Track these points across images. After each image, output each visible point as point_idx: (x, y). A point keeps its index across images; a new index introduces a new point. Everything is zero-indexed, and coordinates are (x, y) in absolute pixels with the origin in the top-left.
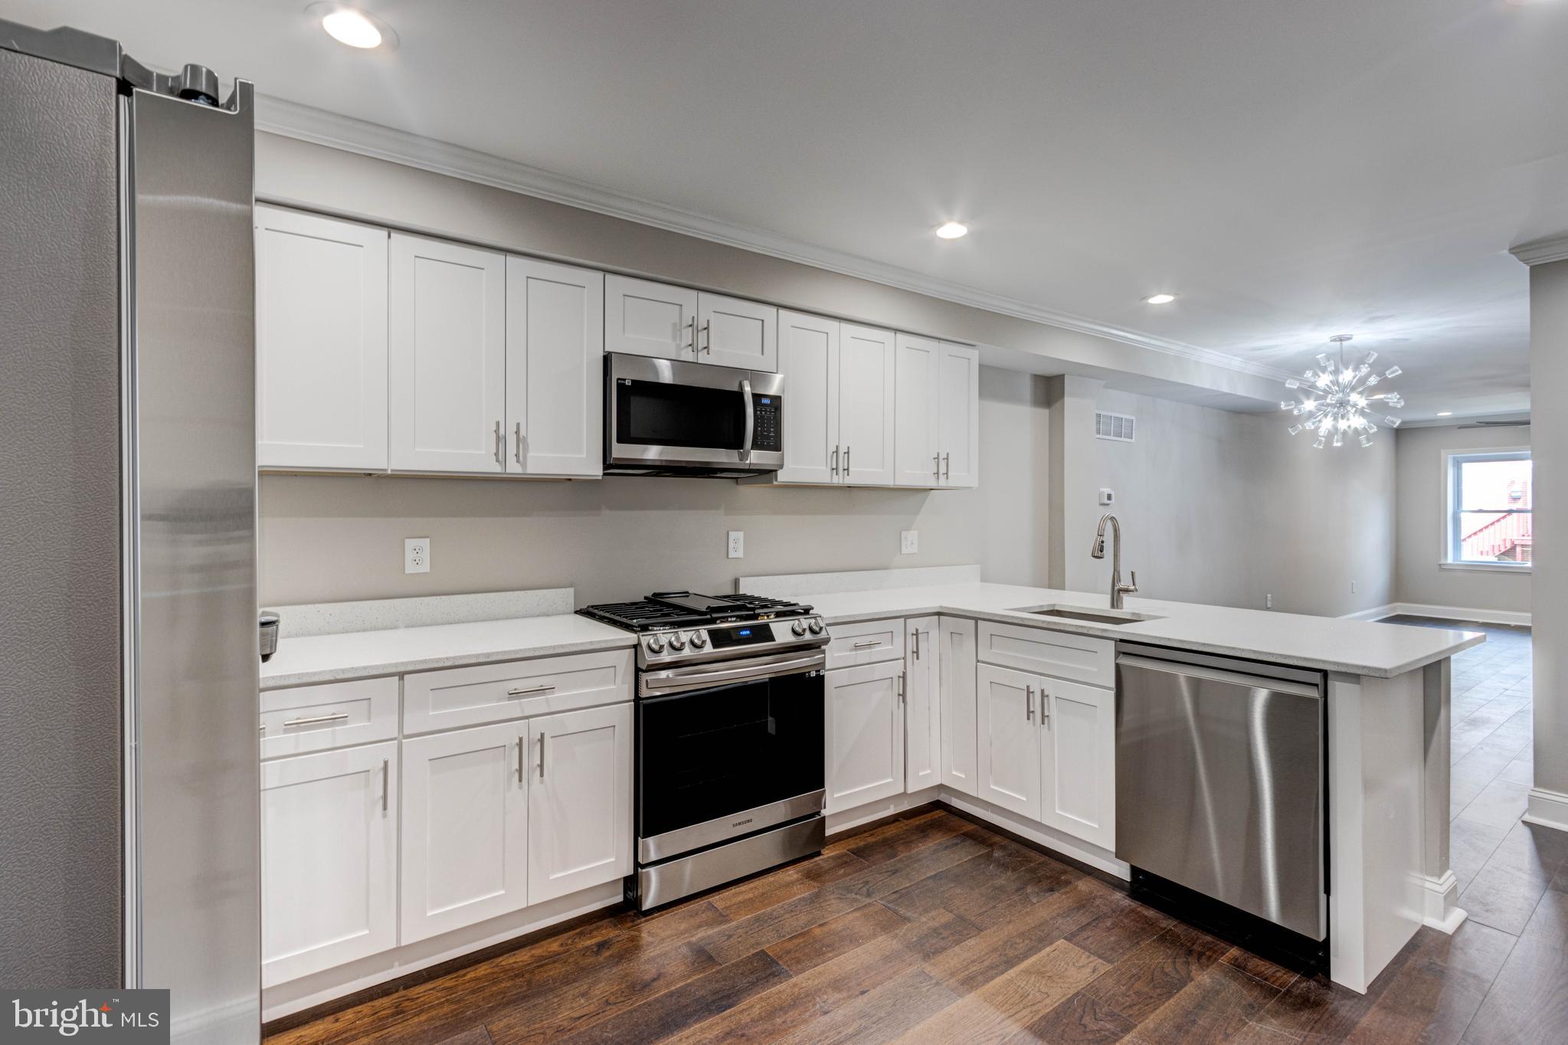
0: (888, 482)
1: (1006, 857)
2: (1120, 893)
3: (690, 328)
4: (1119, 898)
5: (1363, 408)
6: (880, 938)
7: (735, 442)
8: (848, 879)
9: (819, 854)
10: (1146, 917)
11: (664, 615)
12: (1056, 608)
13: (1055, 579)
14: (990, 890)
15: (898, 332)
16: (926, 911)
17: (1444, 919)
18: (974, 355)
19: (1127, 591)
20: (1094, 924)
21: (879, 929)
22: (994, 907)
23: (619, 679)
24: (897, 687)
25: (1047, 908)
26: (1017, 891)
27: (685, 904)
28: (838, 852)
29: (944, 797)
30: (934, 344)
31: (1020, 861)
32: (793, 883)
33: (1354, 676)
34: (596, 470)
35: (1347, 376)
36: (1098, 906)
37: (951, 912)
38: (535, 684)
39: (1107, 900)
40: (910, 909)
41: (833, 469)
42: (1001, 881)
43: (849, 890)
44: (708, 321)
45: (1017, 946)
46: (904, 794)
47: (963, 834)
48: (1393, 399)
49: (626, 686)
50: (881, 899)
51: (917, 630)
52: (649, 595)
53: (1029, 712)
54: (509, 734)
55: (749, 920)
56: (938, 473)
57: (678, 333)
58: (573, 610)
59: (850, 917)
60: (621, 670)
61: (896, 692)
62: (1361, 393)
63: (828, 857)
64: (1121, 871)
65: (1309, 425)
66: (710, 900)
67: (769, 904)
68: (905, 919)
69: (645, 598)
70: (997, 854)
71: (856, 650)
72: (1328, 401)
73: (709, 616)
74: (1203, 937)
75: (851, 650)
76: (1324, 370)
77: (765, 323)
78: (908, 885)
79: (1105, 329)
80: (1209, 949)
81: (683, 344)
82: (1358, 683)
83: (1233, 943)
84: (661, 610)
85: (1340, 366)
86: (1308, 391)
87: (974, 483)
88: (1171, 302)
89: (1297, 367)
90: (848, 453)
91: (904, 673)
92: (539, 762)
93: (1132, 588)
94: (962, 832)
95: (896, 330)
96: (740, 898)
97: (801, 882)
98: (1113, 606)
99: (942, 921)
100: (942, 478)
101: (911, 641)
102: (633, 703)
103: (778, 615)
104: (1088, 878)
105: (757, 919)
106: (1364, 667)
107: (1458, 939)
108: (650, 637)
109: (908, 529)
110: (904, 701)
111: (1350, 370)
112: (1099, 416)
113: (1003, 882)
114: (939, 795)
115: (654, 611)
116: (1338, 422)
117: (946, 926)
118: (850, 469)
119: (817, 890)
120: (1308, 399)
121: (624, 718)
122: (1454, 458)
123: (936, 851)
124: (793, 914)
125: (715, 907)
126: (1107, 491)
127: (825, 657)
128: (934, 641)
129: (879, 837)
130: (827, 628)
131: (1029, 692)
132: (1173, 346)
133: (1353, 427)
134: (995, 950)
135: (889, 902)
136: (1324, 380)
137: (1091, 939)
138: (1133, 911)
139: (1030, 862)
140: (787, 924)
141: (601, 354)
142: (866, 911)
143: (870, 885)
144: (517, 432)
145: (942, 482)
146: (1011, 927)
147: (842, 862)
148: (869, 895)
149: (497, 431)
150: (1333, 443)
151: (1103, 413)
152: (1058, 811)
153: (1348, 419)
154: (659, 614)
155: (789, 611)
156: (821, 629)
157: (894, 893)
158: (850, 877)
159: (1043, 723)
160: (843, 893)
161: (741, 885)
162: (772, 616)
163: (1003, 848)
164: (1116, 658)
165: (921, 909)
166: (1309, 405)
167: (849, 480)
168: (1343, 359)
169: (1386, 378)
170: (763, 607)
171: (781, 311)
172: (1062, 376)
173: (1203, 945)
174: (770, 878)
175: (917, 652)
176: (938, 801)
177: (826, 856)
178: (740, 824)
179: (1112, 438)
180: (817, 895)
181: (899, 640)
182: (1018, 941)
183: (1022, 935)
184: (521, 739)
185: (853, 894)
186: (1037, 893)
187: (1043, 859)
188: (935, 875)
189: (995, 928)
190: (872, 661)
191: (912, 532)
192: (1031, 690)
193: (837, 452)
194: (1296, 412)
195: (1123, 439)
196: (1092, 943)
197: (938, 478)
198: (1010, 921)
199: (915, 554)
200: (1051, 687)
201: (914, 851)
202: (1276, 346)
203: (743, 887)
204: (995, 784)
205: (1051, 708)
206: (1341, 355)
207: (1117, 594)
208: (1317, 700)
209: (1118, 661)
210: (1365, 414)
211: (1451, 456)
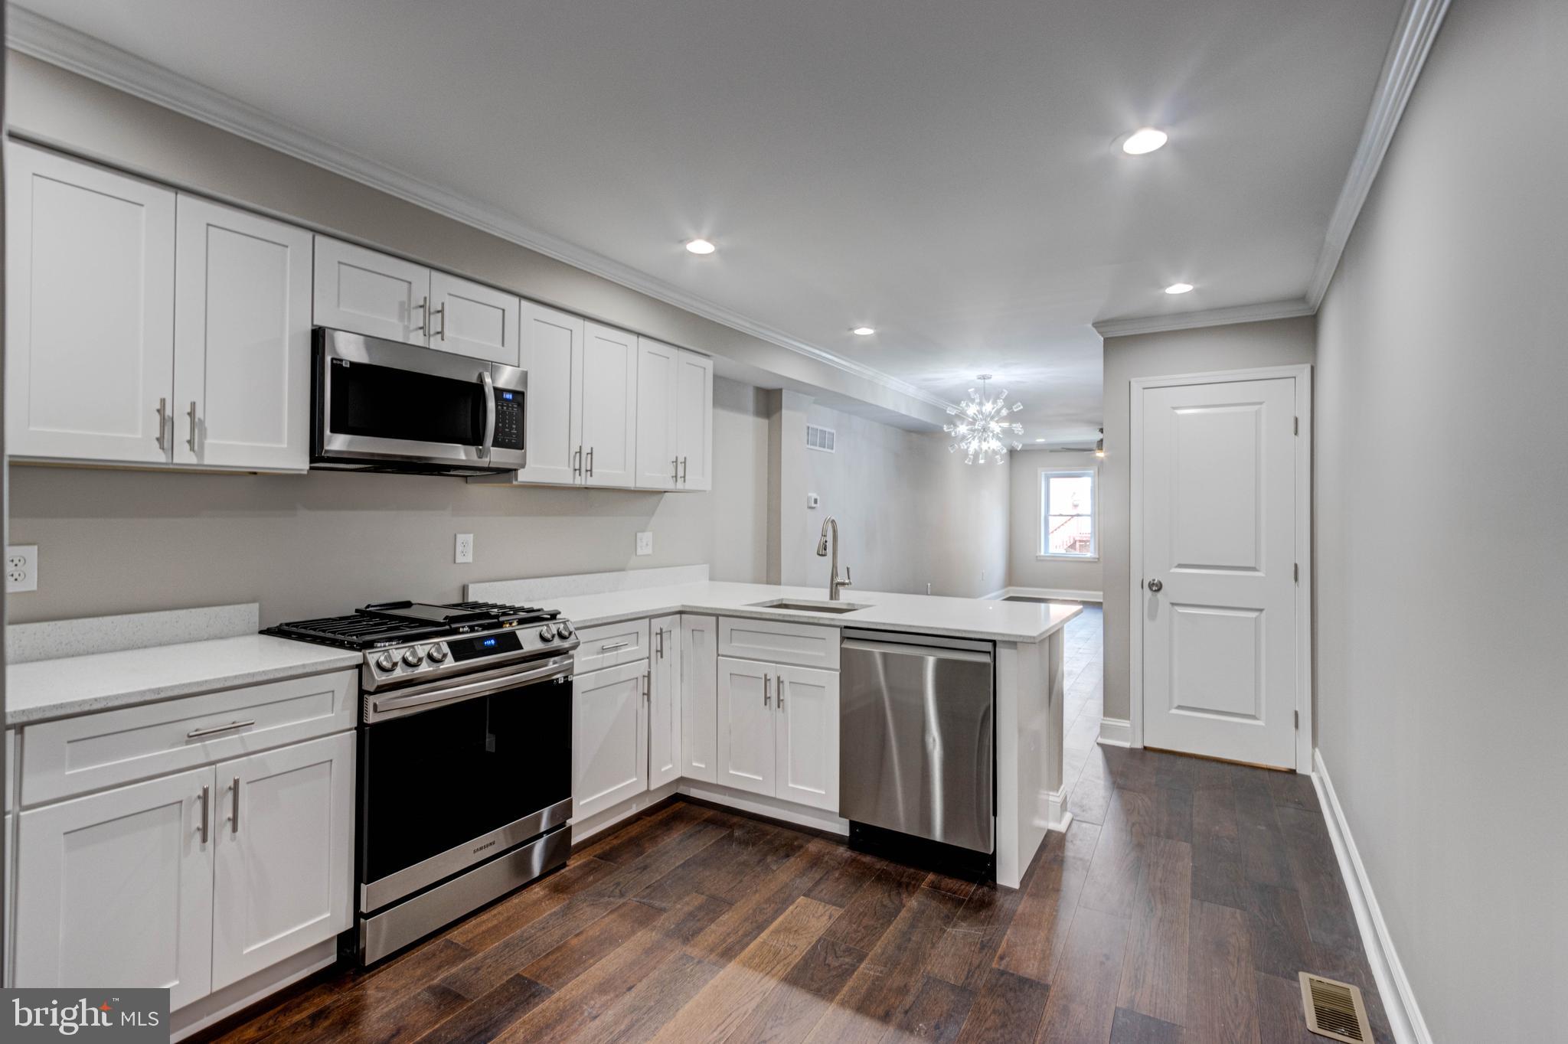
0: (630, 484)
1: (746, 834)
2: (842, 846)
3: (422, 310)
4: (843, 852)
5: (998, 433)
6: (639, 934)
7: (475, 438)
8: (598, 884)
9: (564, 865)
10: (864, 863)
11: (390, 629)
12: (784, 602)
13: (771, 575)
14: (735, 868)
15: (640, 336)
16: (680, 898)
17: (1060, 821)
18: (708, 364)
19: (843, 584)
20: (826, 877)
21: (636, 925)
22: (741, 881)
23: (338, 706)
24: (642, 687)
25: (786, 872)
26: (760, 861)
27: (417, 949)
28: (584, 860)
29: (683, 790)
30: (674, 351)
31: (757, 836)
32: (540, 901)
33: (1013, 644)
34: (300, 462)
35: (988, 407)
36: (827, 862)
37: (702, 894)
38: (225, 721)
39: (833, 855)
40: (664, 900)
41: (575, 470)
42: (744, 857)
43: (601, 895)
44: (443, 304)
45: (765, 911)
46: (648, 791)
47: (704, 821)
48: (1018, 428)
49: (347, 713)
50: (634, 897)
51: (661, 630)
52: (362, 607)
53: (766, 698)
54: (190, 785)
55: (497, 948)
56: (676, 477)
57: (406, 313)
58: (257, 629)
59: (607, 920)
60: (340, 696)
61: (640, 692)
62: (997, 422)
63: (574, 868)
64: (841, 828)
65: (963, 446)
66: (448, 937)
67: (518, 927)
68: (661, 910)
69: (357, 611)
70: (737, 833)
71: (602, 653)
72: (976, 427)
73: (447, 627)
74: (908, 870)
75: (598, 653)
76: (973, 401)
77: (506, 312)
78: (659, 878)
79: (817, 352)
80: (914, 879)
81: (413, 327)
82: (1016, 649)
83: (929, 870)
84: (386, 624)
85: (984, 401)
86: (961, 417)
87: (708, 488)
88: (870, 335)
89: (956, 397)
90: (591, 453)
91: (649, 673)
92: (231, 815)
93: (847, 581)
94: (703, 819)
95: (639, 334)
96: (484, 928)
97: (549, 897)
98: (831, 598)
99: (696, 903)
100: (680, 481)
101: (656, 640)
102: (355, 731)
103: (521, 622)
104: (816, 840)
105: (507, 945)
106: (1021, 636)
107: (1069, 835)
108: (379, 654)
109: (643, 531)
110: (649, 700)
111: (990, 403)
112: (808, 428)
113: (745, 857)
114: (677, 788)
115: (375, 625)
116: (981, 444)
117: (700, 908)
118: (594, 470)
119: (567, 902)
120: (962, 424)
121: (343, 752)
122: (1045, 474)
123: (681, 841)
124: (546, 930)
125: (456, 944)
126: (814, 495)
127: (573, 663)
128: (677, 638)
129: (624, 838)
130: (577, 632)
131: (766, 680)
132: (868, 372)
133: (991, 448)
134: (746, 919)
135: (644, 897)
136: (972, 410)
137: (824, 892)
138: (854, 860)
139: (767, 834)
140: (540, 942)
141: (309, 328)
142: (621, 911)
143: (622, 886)
144: (191, 414)
145: (680, 485)
146: (757, 895)
147: (589, 869)
148: (622, 895)
149: (161, 411)
150: (978, 460)
151: (811, 426)
152: (790, 785)
153: (988, 442)
154: (384, 627)
155: (533, 618)
156: (570, 633)
157: (647, 888)
158: (600, 882)
159: (779, 707)
160: (596, 899)
161: (481, 914)
162: (515, 624)
163: (742, 826)
164: (842, 642)
165: (674, 898)
166: (963, 429)
167: (591, 482)
168: (985, 393)
169: (1013, 411)
170: (504, 614)
171: (524, 303)
172: (780, 390)
173: (909, 877)
174: (515, 900)
175: (661, 651)
176: (677, 793)
177: (572, 866)
178: (481, 849)
179: (817, 448)
180: (569, 907)
181: (644, 640)
182: (765, 906)
183: (768, 901)
184: (206, 791)
185: (606, 898)
186: (775, 861)
187: (777, 830)
188: (684, 863)
189: (744, 900)
190: (618, 663)
191: (646, 534)
192: (768, 678)
193: (580, 452)
194: (953, 434)
195: (826, 450)
196: (826, 894)
197: (676, 481)
198: (757, 890)
199: (649, 555)
200: (785, 672)
201: (660, 845)
203: (484, 917)
204: (734, 769)
205: (786, 693)
206: (984, 390)
207: (835, 588)
208: (989, 664)
209: (843, 646)
210: (999, 439)
211: (1043, 473)
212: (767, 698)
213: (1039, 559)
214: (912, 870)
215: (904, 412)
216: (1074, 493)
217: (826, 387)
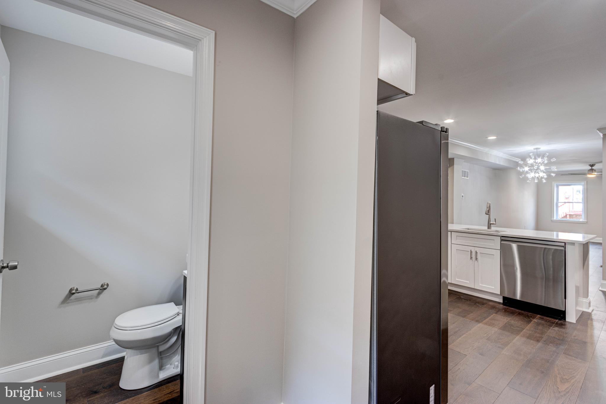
1: (465, 298)
4: (502, 306)
5: (544, 170)
10: (511, 310)
17: (589, 309)
26: (474, 304)
31: (469, 299)
35: (539, 160)
36: (497, 308)
48: (553, 168)
62: (543, 166)
64: (500, 299)
65: (527, 175)
70: (462, 297)
72: (533, 168)
74: (529, 313)
76: (531, 158)
80: (532, 316)
83: (538, 314)
85: (537, 157)
86: (525, 164)
88: (495, 139)
89: (524, 158)
93: (494, 223)
98: (488, 228)
104: (491, 302)
107: (592, 314)
111: (540, 158)
112: (462, 171)
116: (536, 174)
120: (526, 167)
122: (556, 185)
126: (462, 194)
131: (471, 252)
133: (540, 176)
136: (531, 161)
138: (506, 309)
150: (535, 181)
152: (480, 285)
153: (539, 174)
159: (476, 260)
166: (526, 169)
168: (538, 155)
169: (551, 161)
172: (454, 158)
173: (530, 315)
186: (480, 305)
187: (475, 298)
194: (521, 171)
200: (478, 249)
202: (516, 150)
204: (458, 279)
205: (478, 256)
206: (537, 153)
207: (489, 226)
208: (563, 250)
209: (501, 242)
210: (544, 172)
211: (555, 184)
212: (471, 258)
213: (552, 221)
214: (531, 313)
215: (498, 163)
216: (566, 192)
217: (472, 157)
